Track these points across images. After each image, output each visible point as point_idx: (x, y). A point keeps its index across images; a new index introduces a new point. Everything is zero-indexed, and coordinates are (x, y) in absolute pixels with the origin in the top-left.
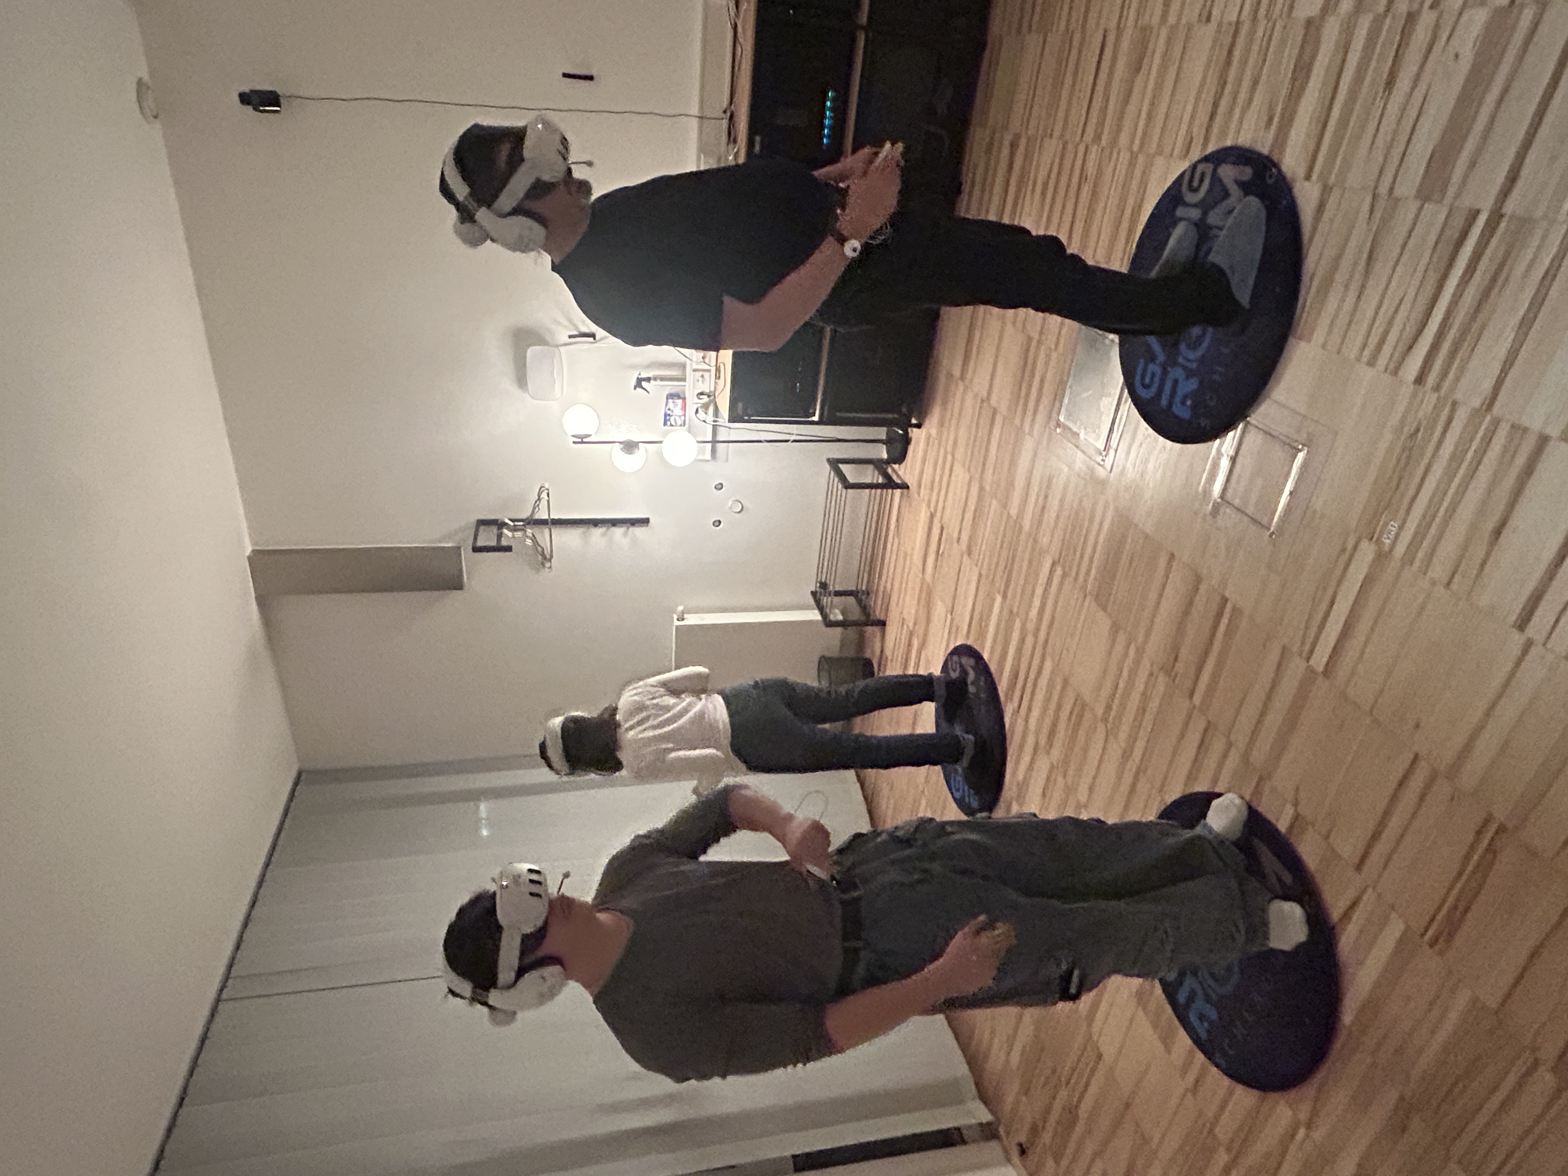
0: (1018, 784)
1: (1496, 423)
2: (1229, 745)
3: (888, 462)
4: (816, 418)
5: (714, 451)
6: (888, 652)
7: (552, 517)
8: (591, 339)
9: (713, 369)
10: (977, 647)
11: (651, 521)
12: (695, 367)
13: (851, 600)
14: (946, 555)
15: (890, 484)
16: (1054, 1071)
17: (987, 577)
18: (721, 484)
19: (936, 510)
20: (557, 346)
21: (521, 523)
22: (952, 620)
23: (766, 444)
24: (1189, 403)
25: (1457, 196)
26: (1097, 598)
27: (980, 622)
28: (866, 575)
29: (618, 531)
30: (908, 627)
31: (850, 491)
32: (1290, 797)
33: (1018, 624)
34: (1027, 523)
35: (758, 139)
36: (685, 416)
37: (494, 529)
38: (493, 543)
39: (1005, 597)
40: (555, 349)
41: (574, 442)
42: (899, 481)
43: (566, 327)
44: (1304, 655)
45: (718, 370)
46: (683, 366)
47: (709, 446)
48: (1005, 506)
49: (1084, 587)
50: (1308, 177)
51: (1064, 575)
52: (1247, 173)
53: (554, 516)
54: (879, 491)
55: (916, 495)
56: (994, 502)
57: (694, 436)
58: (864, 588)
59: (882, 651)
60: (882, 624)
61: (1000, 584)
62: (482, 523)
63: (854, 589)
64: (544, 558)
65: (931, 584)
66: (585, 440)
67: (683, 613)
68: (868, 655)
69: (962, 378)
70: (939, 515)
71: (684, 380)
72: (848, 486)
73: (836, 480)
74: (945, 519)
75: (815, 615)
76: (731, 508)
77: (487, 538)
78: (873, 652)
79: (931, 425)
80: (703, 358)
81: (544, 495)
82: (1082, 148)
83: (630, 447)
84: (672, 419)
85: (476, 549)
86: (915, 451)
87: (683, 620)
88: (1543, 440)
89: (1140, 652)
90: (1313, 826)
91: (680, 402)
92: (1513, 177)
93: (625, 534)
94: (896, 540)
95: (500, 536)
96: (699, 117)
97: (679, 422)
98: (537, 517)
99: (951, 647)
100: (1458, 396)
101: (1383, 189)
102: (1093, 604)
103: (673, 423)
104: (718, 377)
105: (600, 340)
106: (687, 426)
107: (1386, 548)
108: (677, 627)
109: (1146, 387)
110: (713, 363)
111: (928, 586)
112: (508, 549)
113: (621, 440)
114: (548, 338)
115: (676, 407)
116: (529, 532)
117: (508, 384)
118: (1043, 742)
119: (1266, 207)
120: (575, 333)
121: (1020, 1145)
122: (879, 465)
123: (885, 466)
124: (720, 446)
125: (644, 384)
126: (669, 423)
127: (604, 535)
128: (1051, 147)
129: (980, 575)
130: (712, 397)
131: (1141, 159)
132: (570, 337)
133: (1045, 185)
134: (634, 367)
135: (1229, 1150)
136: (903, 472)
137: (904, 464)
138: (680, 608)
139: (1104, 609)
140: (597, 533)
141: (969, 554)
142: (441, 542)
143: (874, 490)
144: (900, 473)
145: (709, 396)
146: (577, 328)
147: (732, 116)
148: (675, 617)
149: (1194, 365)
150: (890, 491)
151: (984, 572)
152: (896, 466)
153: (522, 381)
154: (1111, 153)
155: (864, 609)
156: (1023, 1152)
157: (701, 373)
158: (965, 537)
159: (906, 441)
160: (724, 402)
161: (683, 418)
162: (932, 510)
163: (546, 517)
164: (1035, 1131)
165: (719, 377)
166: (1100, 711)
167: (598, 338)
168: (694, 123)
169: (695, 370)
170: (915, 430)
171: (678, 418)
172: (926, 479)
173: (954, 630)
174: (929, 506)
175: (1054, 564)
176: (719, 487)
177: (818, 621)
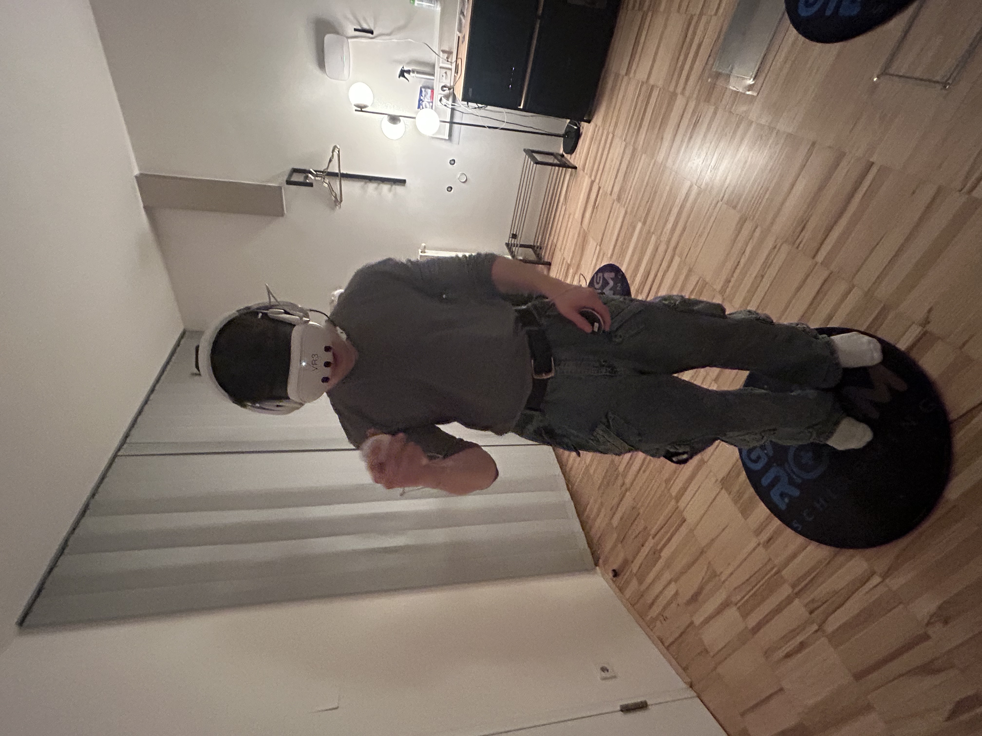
3: (563, 154)
4: (521, 106)
5: (451, 131)
7: (341, 172)
8: (370, 35)
9: (453, 67)
10: (618, 265)
11: (407, 181)
12: (441, 65)
13: (530, 250)
14: (600, 207)
15: (564, 165)
16: (645, 528)
17: (631, 212)
18: (454, 161)
19: (595, 179)
20: (346, 37)
21: (321, 173)
22: (600, 250)
23: (486, 129)
28: (540, 237)
29: (385, 187)
30: (567, 262)
31: (538, 165)
33: (654, 238)
36: (432, 102)
37: (303, 174)
38: (301, 181)
39: (644, 223)
40: (345, 39)
41: (356, 110)
42: (570, 164)
43: (353, 23)
45: (457, 66)
46: (433, 66)
47: (448, 125)
53: (343, 171)
54: (557, 168)
55: (581, 171)
57: (438, 117)
58: (538, 244)
60: (549, 264)
61: (640, 217)
62: (295, 171)
63: (532, 244)
64: (336, 200)
65: (586, 229)
66: (363, 110)
67: (425, 247)
70: (597, 181)
71: (433, 75)
72: (537, 163)
73: (530, 160)
74: (603, 181)
76: (459, 179)
79: (598, 119)
80: (448, 58)
81: (336, 153)
83: (394, 119)
84: (424, 104)
85: (289, 182)
87: (425, 252)
91: (429, 91)
93: (390, 190)
94: (564, 208)
95: (306, 178)
97: (428, 106)
98: (331, 170)
99: (597, 269)
103: (424, 106)
104: (456, 72)
105: (376, 36)
106: (433, 109)
110: (454, 60)
111: (584, 230)
112: (311, 185)
113: (389, 113)
114: (340, 30)
115: (427, 95)
116: (326, 179)
117: (312, 67)
120: (359, 28)
122: (558, 155)
124: (455, 128)
125: (406, 74)
126: (421, 107)
127: (376, 189)
129: (627, 211)
130: (452, 90)
132: (356, 30)
134: (399, 62)
137: (574, 153)
138: (423, 245)
140: (372, 186)
141: (619, 200)
142: (268, 182)
144: (570, 160)
145: (449, 89)
146: (360, 24)
148: (420, 251)
150: (564, 168)
152: (569, 156)
153: (321, 64)
155: (538, 255)
156: (616, 574)
157: (444, 71)
158: (617, 189)
160: (459, 92)
162: (593, 178)
163: (337, 171)
167: (375, 33)
169: (441, 68)
170: (586, 124)
171: (427, 104)
172: (589, 164)
174: (591, 176)
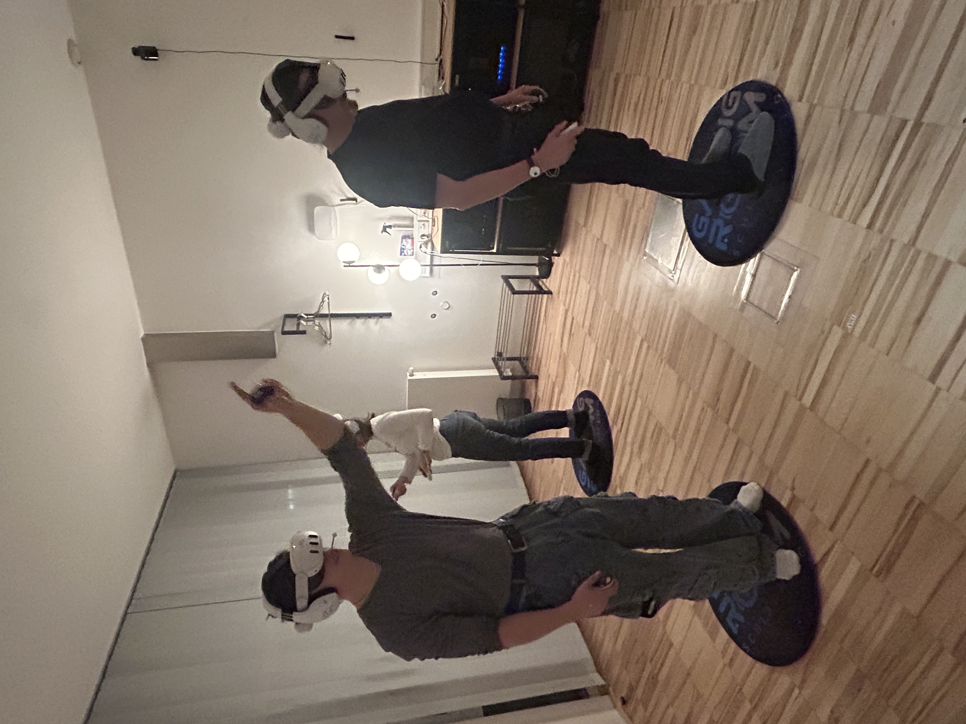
0: (620, 477)
1: (918, 252)
2: (752, 453)
3: (539, 278)
4: (494, 251)
5: (431, 271)
6: (540, 394)
8: (354, 202)
9: (431, 220)
10: (595, 392)
11: (393, 314)
12: (419, 219)
13: (517, 363)
14: (575, 336)
15: (541, 291)
16: (643, 653)
17: (601, 349)
18: (436, 292)
19: (569, 307)
20: (333, 206)
21: (312, 317)
22: (579, 375)
23: (464, 266)
24: (726, 240)
25: (894, 111)
26: (669, 361)
27: (596, 376)
28: (526, 348)
29: (372, 321)
30: (552, 380)
31: (516, 295)
32: (789, 484)
33: (620, 378)
34: (626, 315)
35: (457, 76)
36: (413, 249)
37: (295, 320)
38: (295, 329)
39: (612, 362)
40: (332, 208)
41: (345, 266)
42: (546, 290)
43: (338, 195)
44: (798, 397)
45: (434, 221)
46: (412, 219)
47: (428, 268)
48: (612, 305)
49: (660, 355)
50: (800, 99)
51: (649, 347)
52: (762, 97)
53: (332, 312)
54: (534, 295)
55: (556, 298)
56: (605, 303)
57: (419, 262)
58: (525, 356)
59: (536, 394)
60: (536, 378)
61: (608, 353)
62: (287, 316)
63: (519, 356)
64: (326, 338)
65: (566, 354)
66: (351, 265)
67: (413, 371)
68: (527, 397)
69: (585, 225)
70: (570, 311)
71: (413, 227)
72: (514, 292)
73: (507, 289)
74: (575, 313)
75: (494, 372)
76: (442, 306)
77: (290, 326)
78: (531, 395)
79: (566, 254)
80: (424, 213)
81: (326, 299)
82: (659, 81)
83: (379, 268)
84: (405, 251)
85: (284, 333)
86: (556, 270)
87: (413, 376)
88: (947, 264)
89: (697, 394)
90: (803, 502)
91: (410, 241)
92: (929, 99)
93: (377, 323)
95: (299, 324)
96: (421, 63)
97: (410, 253)
98: (321, 312)
99: (579, 393)
100: (894, 236)
101: (847, 107)
102: (667, 366)
103: (406, 254)
105: (360, 202)
106: (414, 256)
107: (849, 331)
108: (409, 380)
109: (700, 231)
110: (431, 216)
112: (304, 332)
113: (374, 265)
114: (327, 202)
115: (408, 244)
116: (317, 322)
117: (303, 230)
118: (636, 450)
119: (775, 119)
120: (345, 198)
121: (622, 698)
122: (534, 279)
123: (537, 280)
124: (435, 268)
125: (388, 230)
126: (403, 254)
127: (364, 323)
128: (640, 81)
129: (597, 348)
130: (430, 238)
131: (696, 89)
132: (342, 200)
133: (636, 105)
134: (381, 219)
135: (751, 701)
136: (548, 283)
137: (549, 278)
138: (411, 368)
139: (674, 368)
140: (359, 322)
141: (590, 335)
142: (261, 328)
143: (530, 295)
144: (546, 284)
145: (428, 237)
146: (344, 195)
147: (441, 61)
148: (408, 374)
149: (729, 217)
150: (541, 295)
151: (599, 346)
152: (544, 280)
153: (311, 228)
154: (678, 84)
155: (525, 368)
156: (624, 702)
157: (423, 223)
158: (587, 323)
159: (551, 264)
160: (438, 240)
161: (412, 251)
162: (567, 307)
163: (327, 312)
164: (632, 689)
165: (434, 225)
166: (671, 432)
167: (358, 201)
168: (418, 66)
169: (419, 221)
170: (556, 258)
171: (408, 251)
172: (563, 289)
173: (580, 382)
174: (564, 305)
175: (642, 341)
176: (435, 293)
177: (496, 376)
